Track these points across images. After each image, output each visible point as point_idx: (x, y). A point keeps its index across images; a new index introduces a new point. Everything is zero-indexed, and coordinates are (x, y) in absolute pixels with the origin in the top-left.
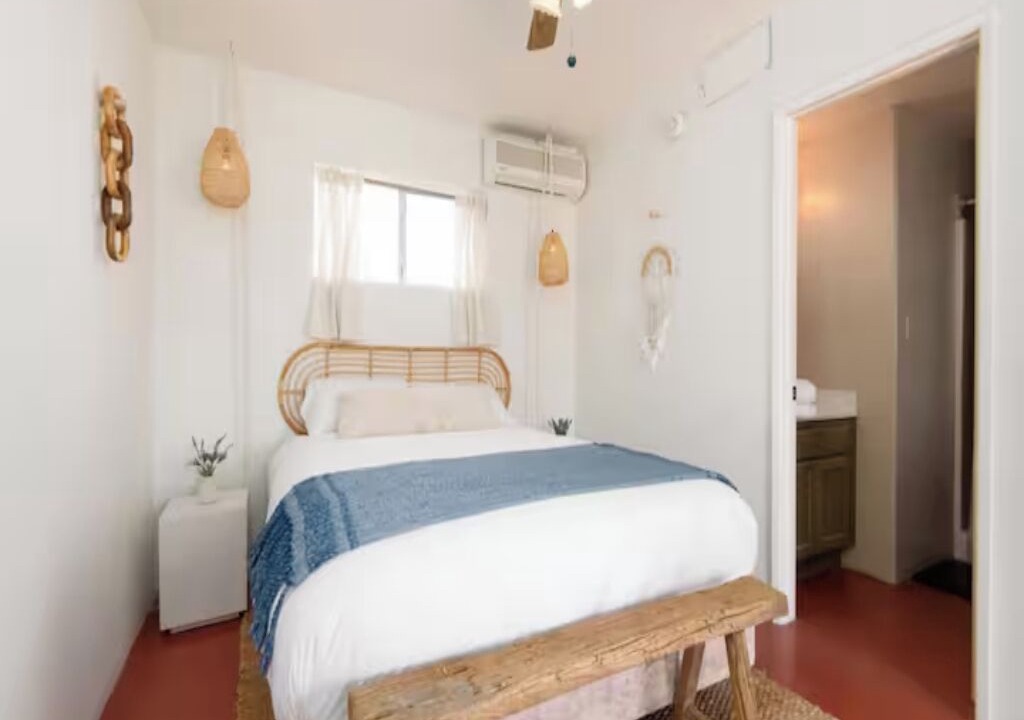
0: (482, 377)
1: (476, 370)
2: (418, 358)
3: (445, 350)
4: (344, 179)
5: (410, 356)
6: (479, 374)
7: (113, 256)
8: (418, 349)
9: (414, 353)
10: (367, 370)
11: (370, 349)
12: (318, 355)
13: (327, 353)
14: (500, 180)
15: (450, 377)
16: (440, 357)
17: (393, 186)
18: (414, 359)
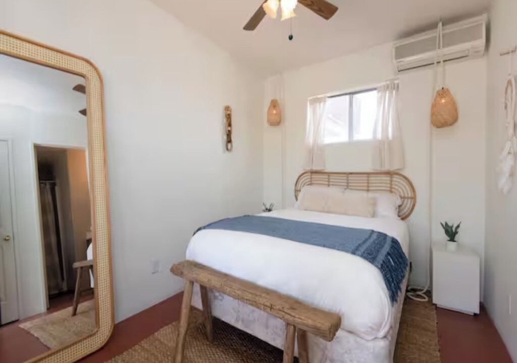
0: (393, 190)
1: (389, 185)
2: (351, 178)
3: (368, 174)
4: (319, 100)
5: (348, 177)
6: (391, 188)
7: (227, 149)
8: (351, 173)
9: (350, 175)
10: (327, 183)
11: (329, 174)
12: (308, 176)
13: (311, 176)
14: (400, 69)
15: (370, 188)
16: (365, 178)
17: (346, 94)
18: (350, 178)
